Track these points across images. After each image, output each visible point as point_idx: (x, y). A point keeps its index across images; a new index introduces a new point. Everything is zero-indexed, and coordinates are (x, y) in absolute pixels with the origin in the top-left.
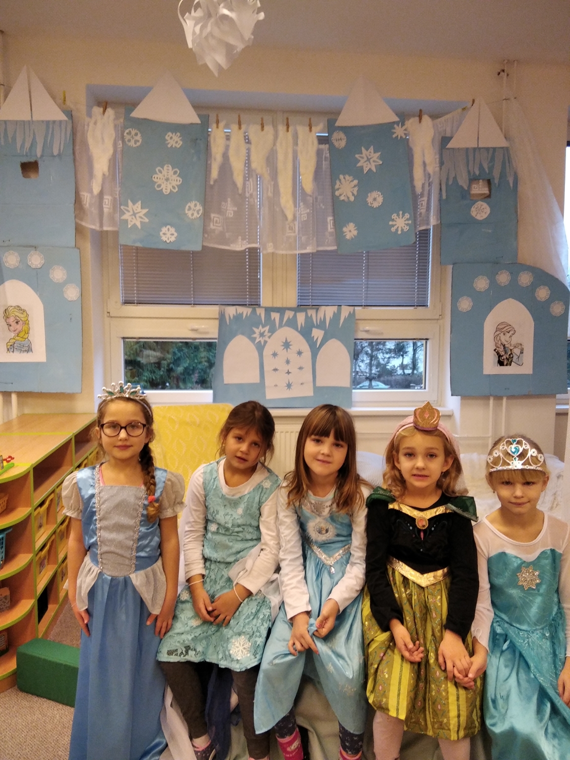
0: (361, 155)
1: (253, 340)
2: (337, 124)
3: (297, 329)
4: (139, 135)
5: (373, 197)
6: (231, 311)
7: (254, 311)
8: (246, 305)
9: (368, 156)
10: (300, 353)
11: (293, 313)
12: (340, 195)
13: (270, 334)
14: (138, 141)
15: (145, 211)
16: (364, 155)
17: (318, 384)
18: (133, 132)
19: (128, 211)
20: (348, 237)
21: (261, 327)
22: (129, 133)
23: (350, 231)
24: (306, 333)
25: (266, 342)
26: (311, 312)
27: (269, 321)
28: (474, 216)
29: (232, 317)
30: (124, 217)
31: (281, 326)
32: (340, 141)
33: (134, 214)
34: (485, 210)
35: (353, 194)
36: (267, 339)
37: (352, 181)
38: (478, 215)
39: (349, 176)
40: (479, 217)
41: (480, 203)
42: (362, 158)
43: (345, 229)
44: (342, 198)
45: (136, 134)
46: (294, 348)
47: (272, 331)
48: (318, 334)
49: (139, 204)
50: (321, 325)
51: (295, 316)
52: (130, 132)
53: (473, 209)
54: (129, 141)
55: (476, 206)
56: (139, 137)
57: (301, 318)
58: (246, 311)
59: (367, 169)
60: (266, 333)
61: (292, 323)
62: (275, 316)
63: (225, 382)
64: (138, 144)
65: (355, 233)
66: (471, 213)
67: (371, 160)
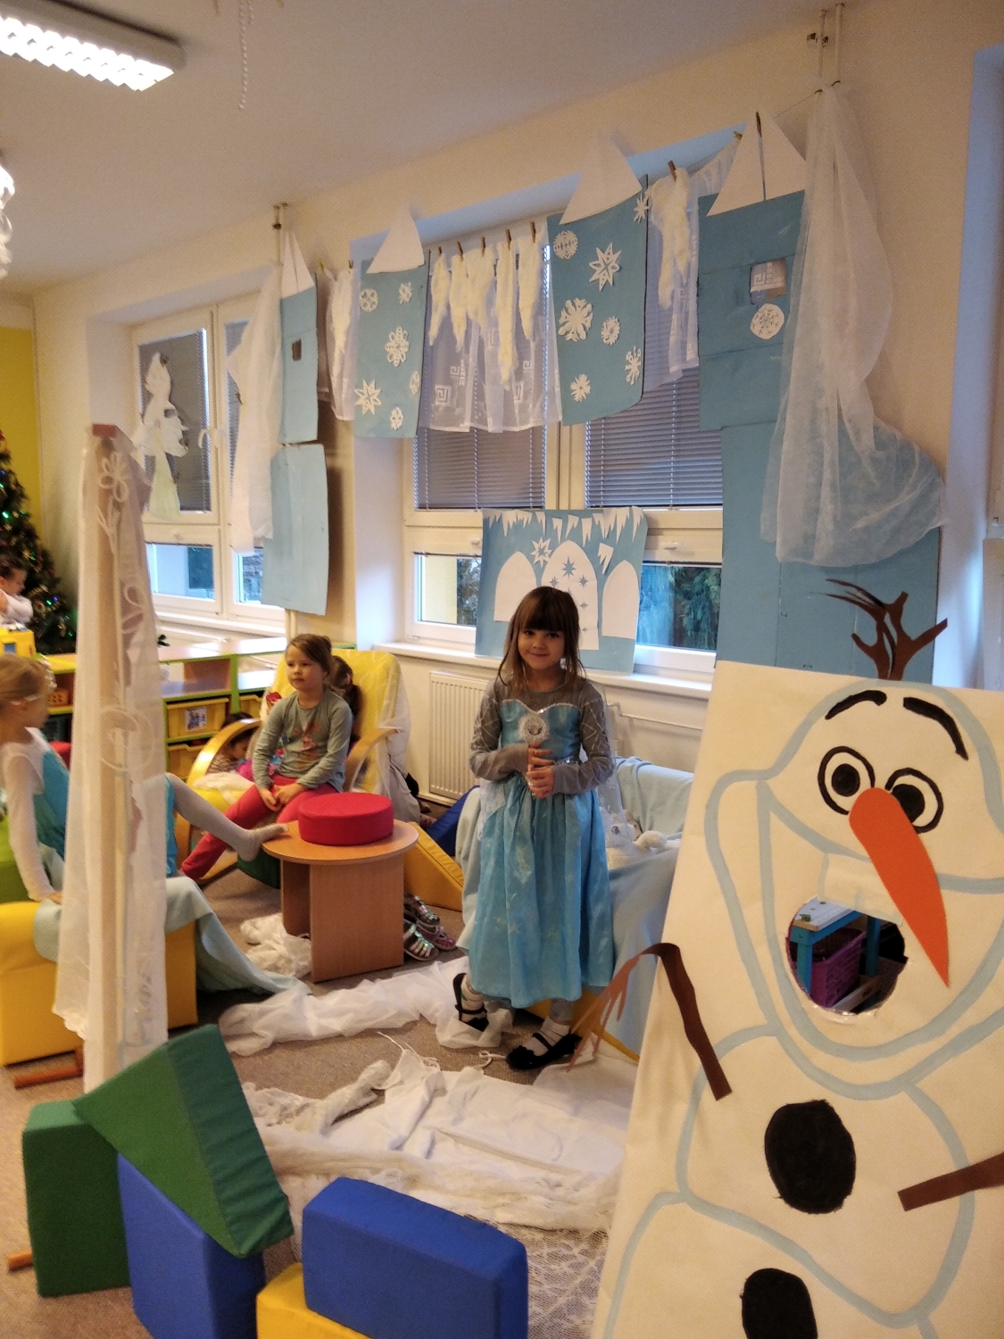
0: (596, 262)
1: (531, 558)
2: (563, 221)
3: (581, 546)
4: (376, 295)
5: (609, 327)
6: (510, 517)
7: (534, 517)
8: (529, 507)
9: (606, 260)
10: (583, 581)
11: (577, 518)
12: (567, 333)
13: (550, 551)
14: (374, 303)
15: (378, 391)
16: (600, 261)
17: (605, 633)
18: (369, 292)
19: (363, 394)
20: (577, 398)
21: (541, 540)
22: (365, 296)
23: (581, 388)
24: (591, 551)
25: (545, 562)
26: (598, 517)
27: (550, 532)
28: (757, 334)
29: (511, 525)
30: (358, 403)
31: (563, 540)
32: (569, 244)
33: (368, 398)
34: (776, 320)
35: (584, 327)
36: (547, 559)
37: (585, 307)
38: (764, 331)
39: (580, 299)
40: (765, 336)
41: (768, 306)
42: (598, 265)
43: (573, 386)
44: (569, 336)
45: (372, 295)
46: (577, 574)
47: (553, 547)
48: (605, 552)
49: (373, 385)
50: (609, 539)
51: (580, 523)
52: (365, 294)
53: (755, 321)
54: (365, 305)
55: (759, 314)
56: (375, 299)
57: (587, 525)
58: (525, 516)
59: (604, 283)
60: (546, 550)
61: (576, 535)
62: (557, 523)
63: (496, 618)
64: (375, 307)
65: (587, 389)
66: (751, 328)
67: (609, 267)
